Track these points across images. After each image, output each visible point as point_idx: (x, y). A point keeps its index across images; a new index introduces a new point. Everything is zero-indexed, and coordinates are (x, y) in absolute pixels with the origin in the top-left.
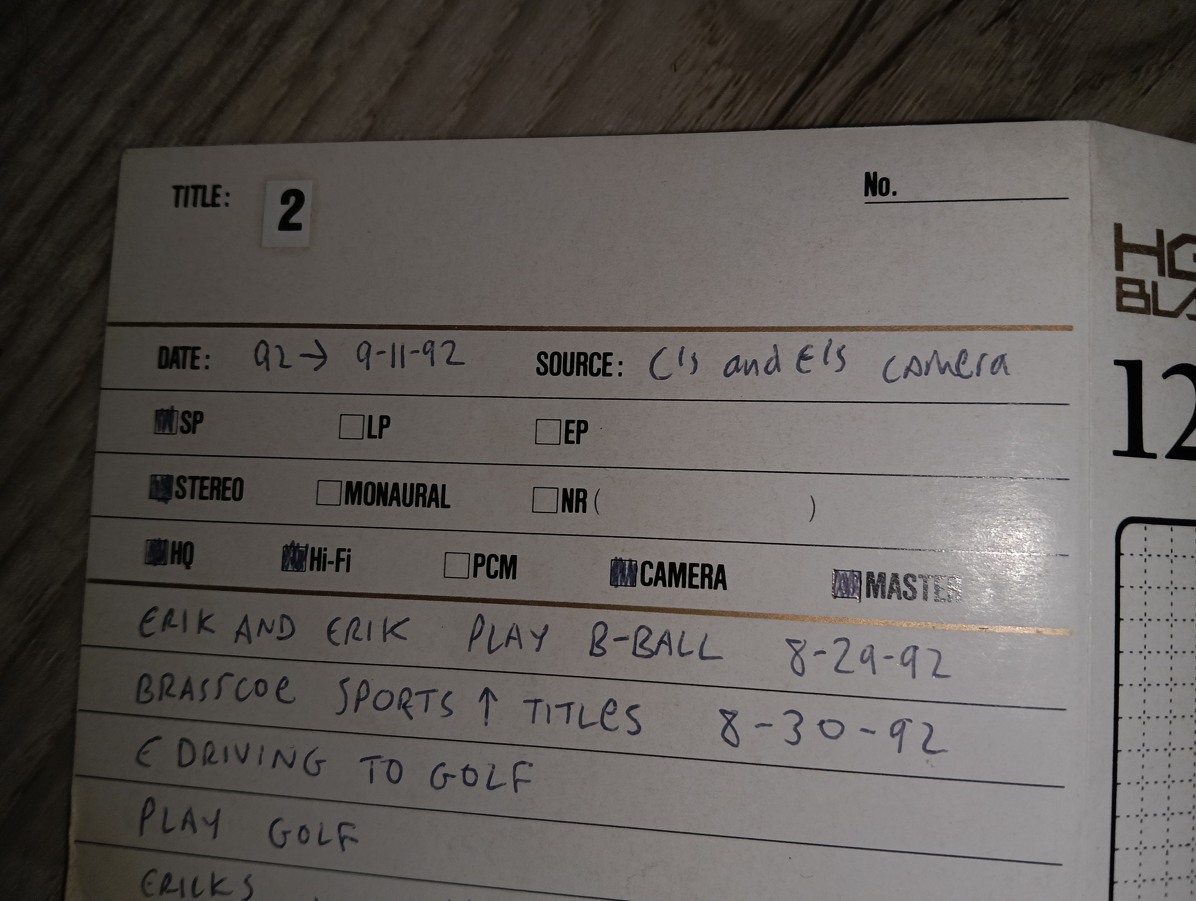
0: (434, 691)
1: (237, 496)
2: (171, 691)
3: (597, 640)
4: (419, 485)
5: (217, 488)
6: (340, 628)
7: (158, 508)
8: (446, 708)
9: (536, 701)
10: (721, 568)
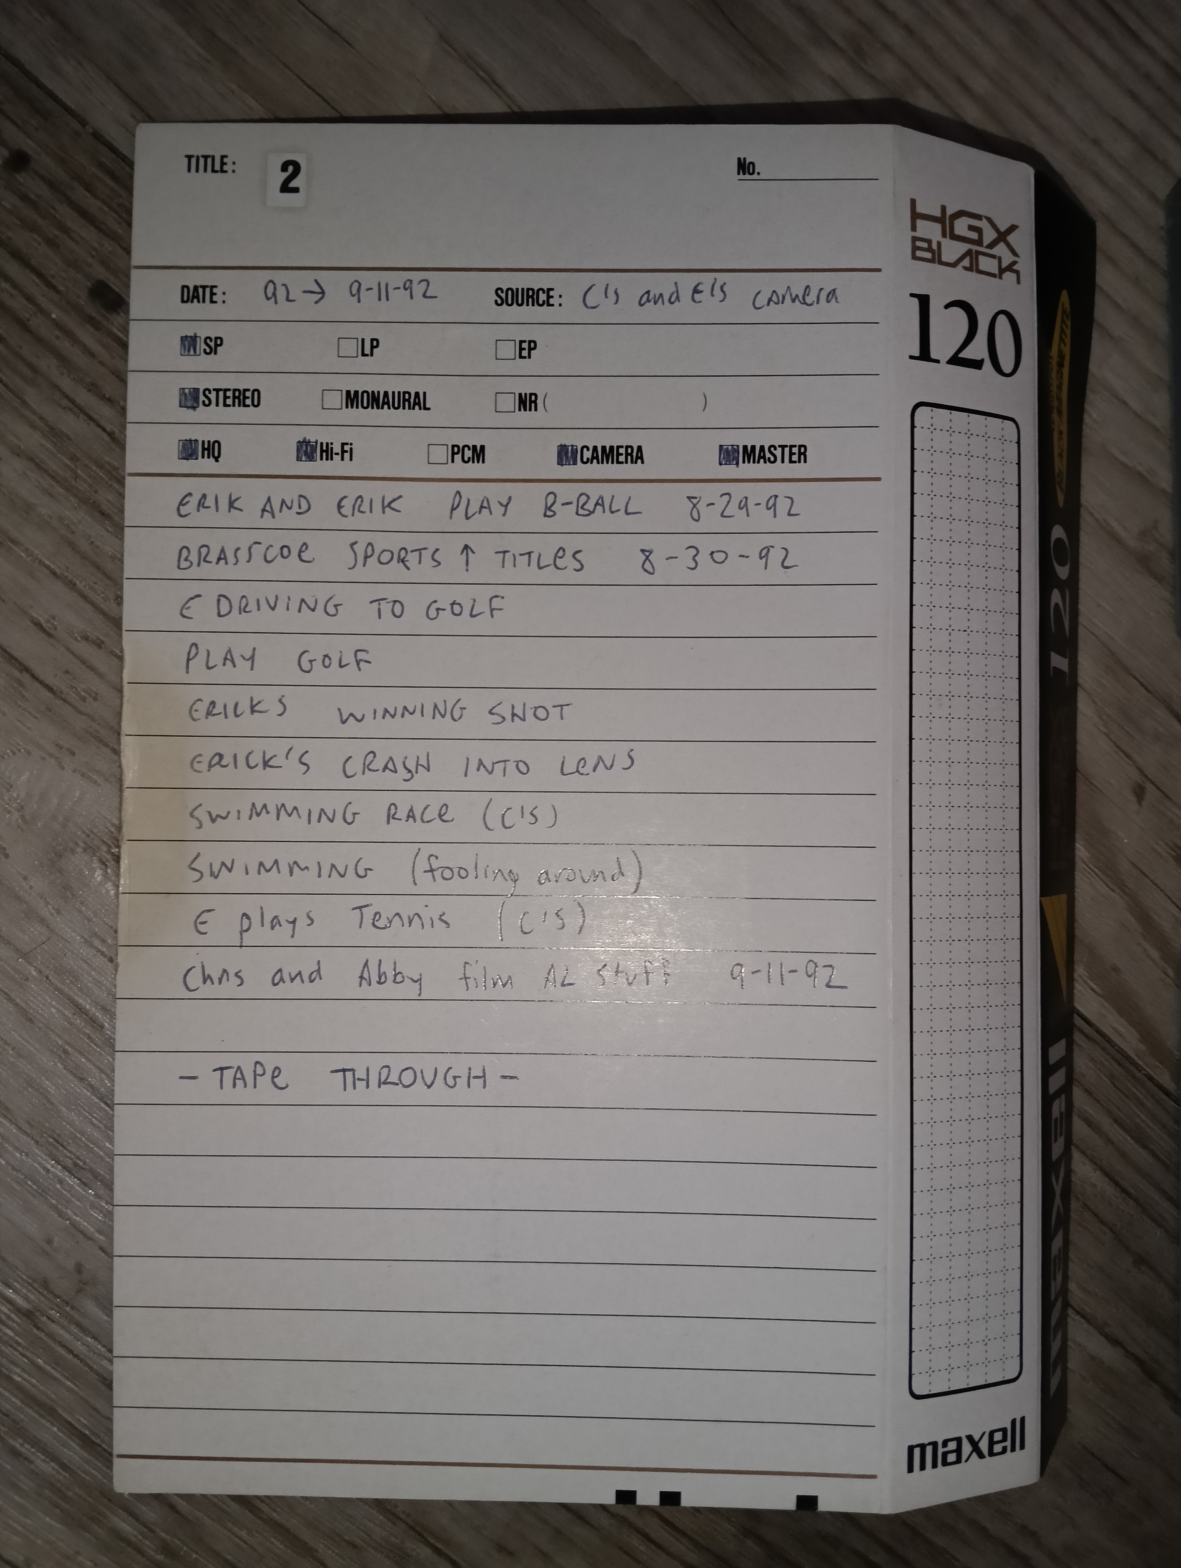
0: (425, 549)
1: (256, 403)
2: (208, 559)
3: (549, 505)
4: (405, 393)
5: (238, 398)
6: (348, 504)
7: (188, 415)
8: (436, 561)
9: (505, 552)
10: (640, 448)
